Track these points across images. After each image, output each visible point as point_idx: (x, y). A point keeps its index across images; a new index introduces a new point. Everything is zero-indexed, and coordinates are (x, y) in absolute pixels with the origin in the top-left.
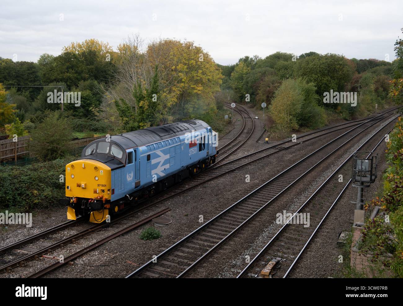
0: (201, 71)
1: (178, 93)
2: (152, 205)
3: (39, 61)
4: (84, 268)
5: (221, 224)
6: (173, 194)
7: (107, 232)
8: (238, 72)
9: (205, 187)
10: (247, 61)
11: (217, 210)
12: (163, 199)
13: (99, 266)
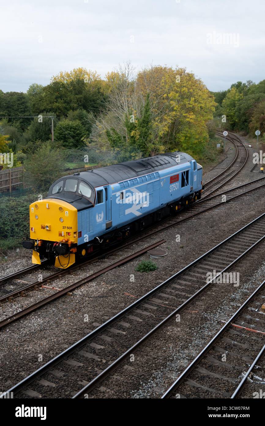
0: (194, 99)
1: (170, 121)
2: (146, 237)
3: (29, 91)
4: (83, 298)
5: (217, 257)
6: (167, 225)
7: (104, 263)
8: (229, 99)
9: (200, 219)
10: (239, 86)
11: (214, 242)
12: (157, 230)
13: (97, 297)
